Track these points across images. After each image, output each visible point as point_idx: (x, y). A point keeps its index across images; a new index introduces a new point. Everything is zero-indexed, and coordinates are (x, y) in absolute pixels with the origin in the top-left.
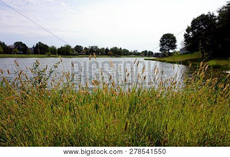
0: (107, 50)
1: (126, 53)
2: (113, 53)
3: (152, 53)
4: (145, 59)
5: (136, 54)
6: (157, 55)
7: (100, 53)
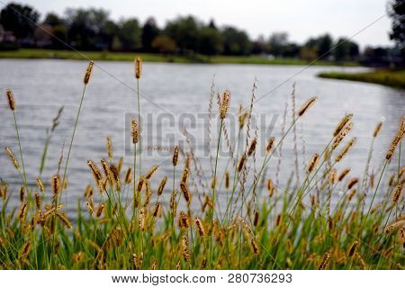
0: (150, 29)
1: (236, 47)
2: (179, 44)
3: (353, 48)
4: (323, 76)
5: (282, 52)
6: (376, 57)
7: (117, 43)
